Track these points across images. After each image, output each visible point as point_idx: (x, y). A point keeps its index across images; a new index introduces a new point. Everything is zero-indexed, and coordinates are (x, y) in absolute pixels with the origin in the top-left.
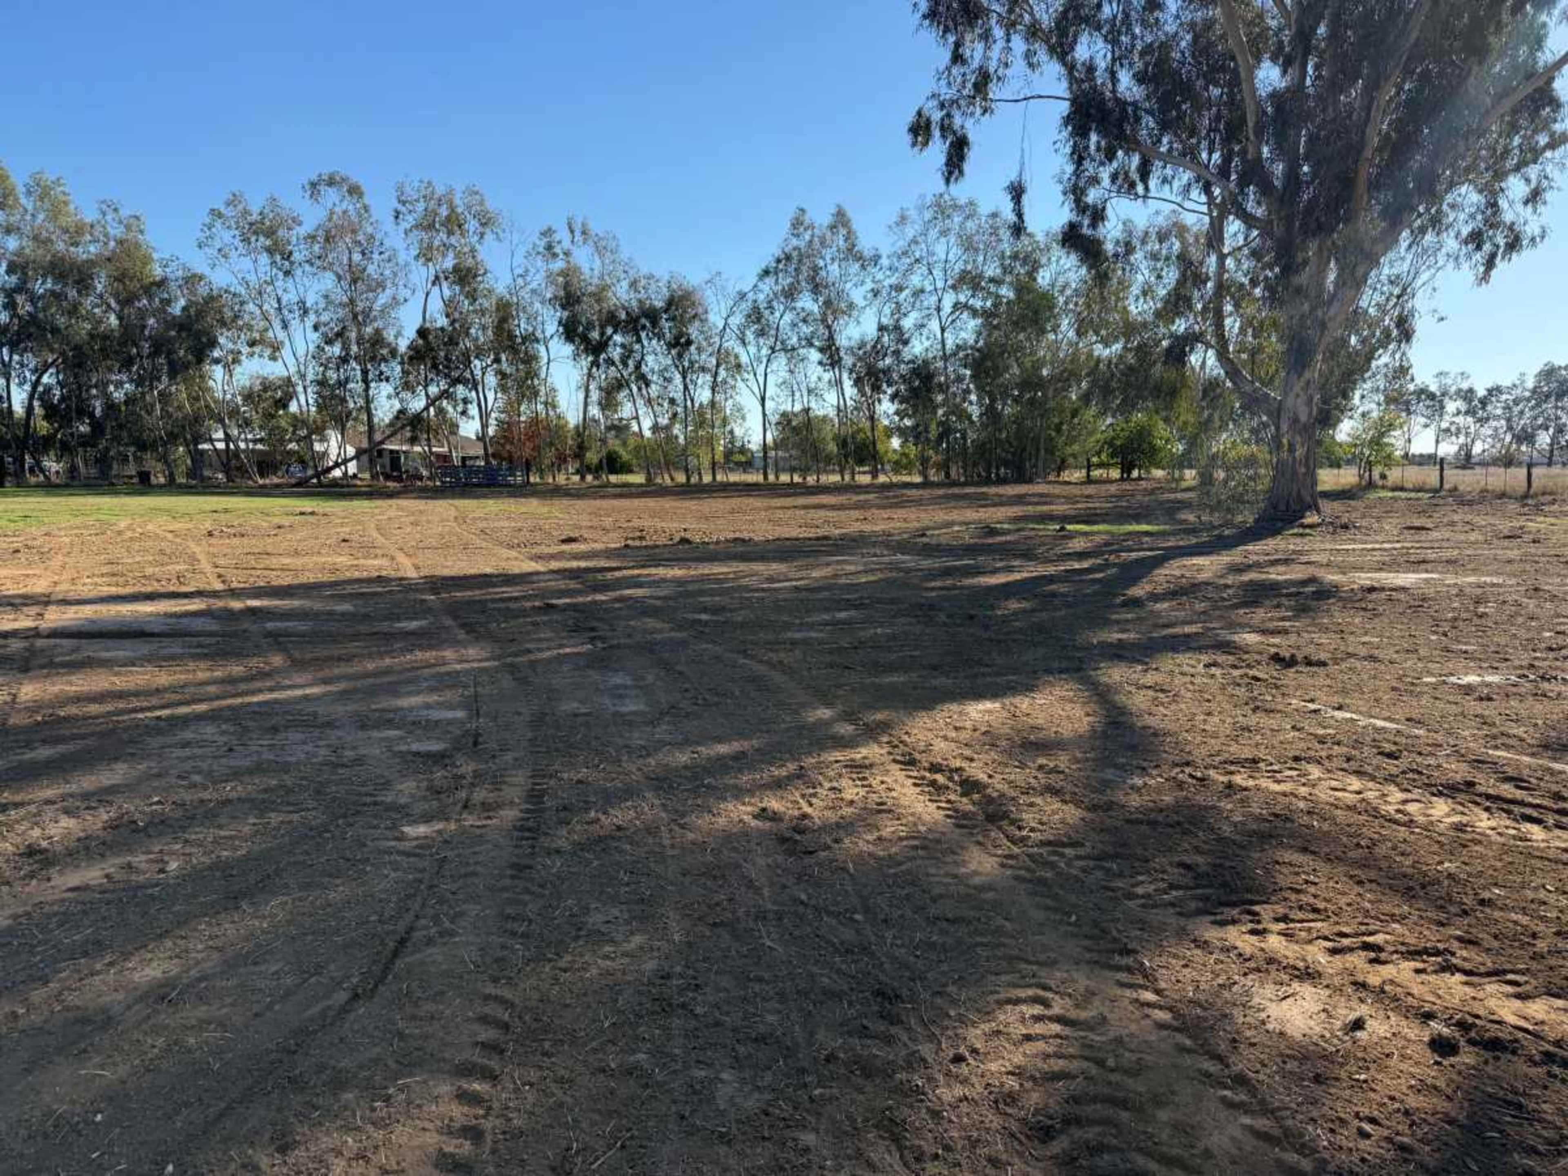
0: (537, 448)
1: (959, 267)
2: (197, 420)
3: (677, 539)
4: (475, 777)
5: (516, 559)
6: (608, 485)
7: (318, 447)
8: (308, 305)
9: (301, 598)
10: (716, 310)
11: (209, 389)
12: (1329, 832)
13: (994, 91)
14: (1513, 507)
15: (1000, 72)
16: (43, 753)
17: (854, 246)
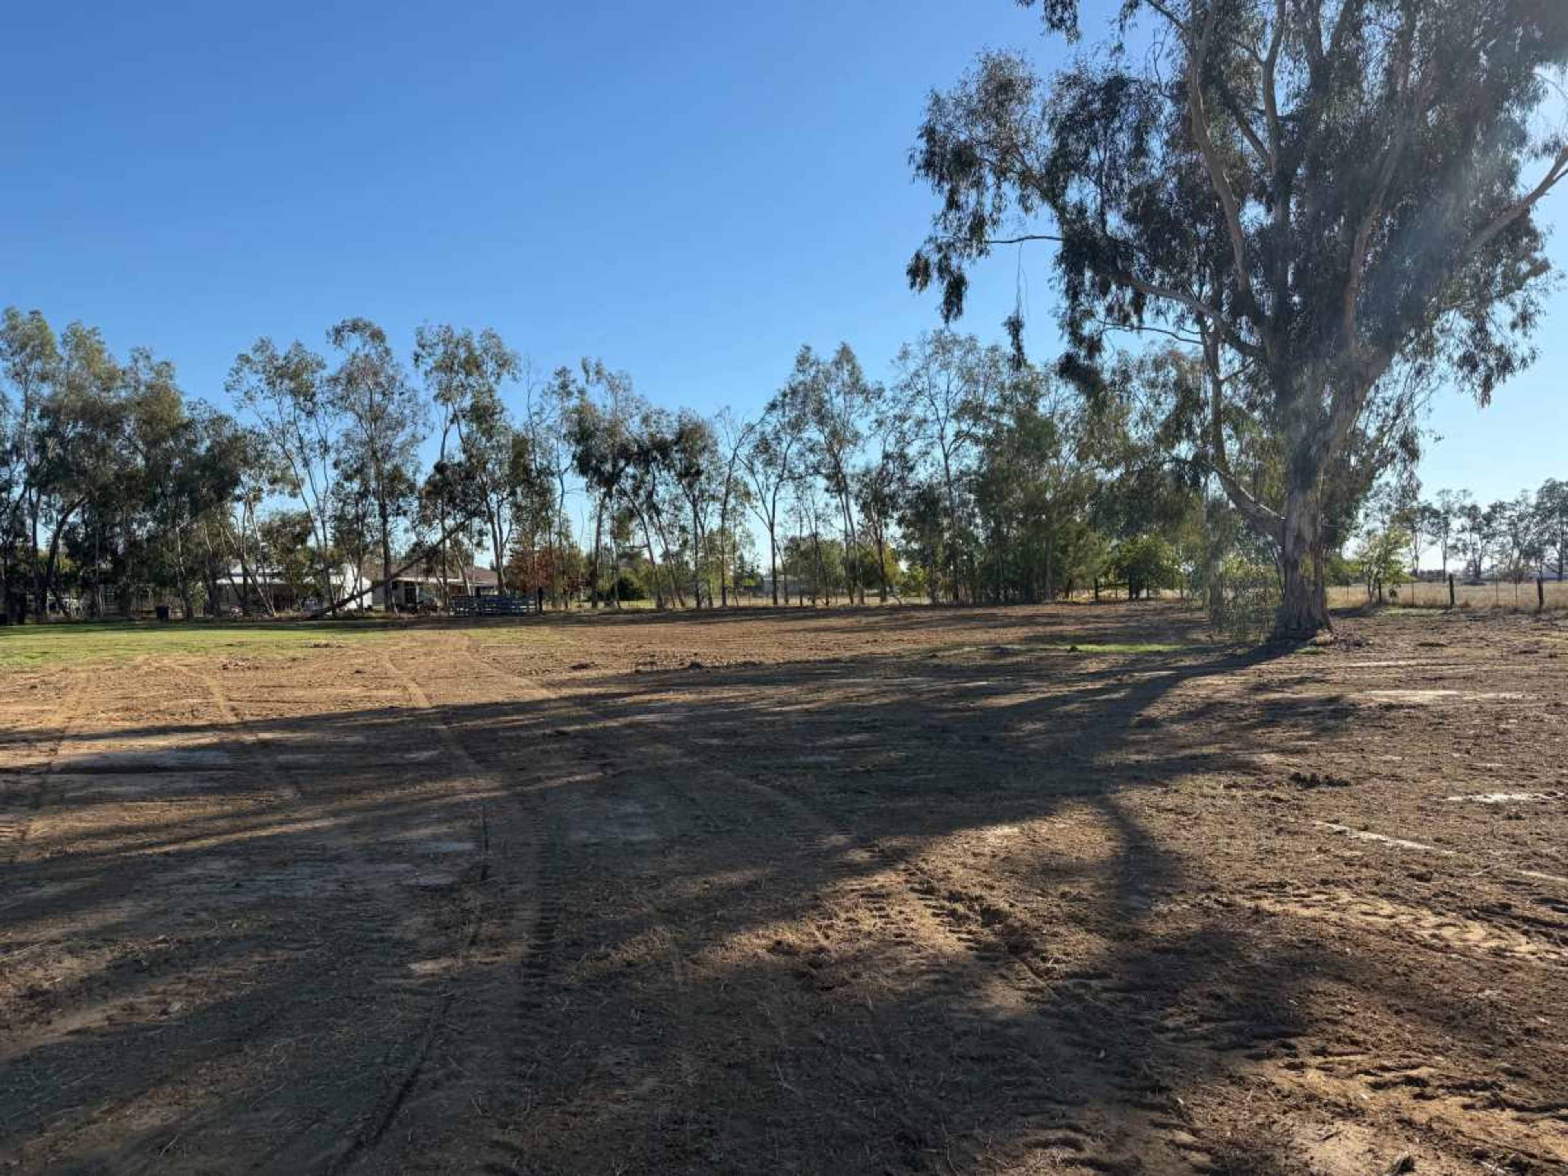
0: (550, 577)
1: (961, 396)
2: (216, 555)
3: (687, 664)
4: (482, 912)
5: (527, 686)
6: (621, 611)
7: (334, 580)
8: (329, 443)
9: (314, 730)
10: (725, 441)
11: (230, 526)
12: (1362, 960)
13: (989, 233)
14: (1526, 622)
15: (995, 216)
16: (50, 890)
17: (858, 380)
